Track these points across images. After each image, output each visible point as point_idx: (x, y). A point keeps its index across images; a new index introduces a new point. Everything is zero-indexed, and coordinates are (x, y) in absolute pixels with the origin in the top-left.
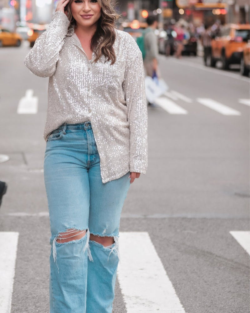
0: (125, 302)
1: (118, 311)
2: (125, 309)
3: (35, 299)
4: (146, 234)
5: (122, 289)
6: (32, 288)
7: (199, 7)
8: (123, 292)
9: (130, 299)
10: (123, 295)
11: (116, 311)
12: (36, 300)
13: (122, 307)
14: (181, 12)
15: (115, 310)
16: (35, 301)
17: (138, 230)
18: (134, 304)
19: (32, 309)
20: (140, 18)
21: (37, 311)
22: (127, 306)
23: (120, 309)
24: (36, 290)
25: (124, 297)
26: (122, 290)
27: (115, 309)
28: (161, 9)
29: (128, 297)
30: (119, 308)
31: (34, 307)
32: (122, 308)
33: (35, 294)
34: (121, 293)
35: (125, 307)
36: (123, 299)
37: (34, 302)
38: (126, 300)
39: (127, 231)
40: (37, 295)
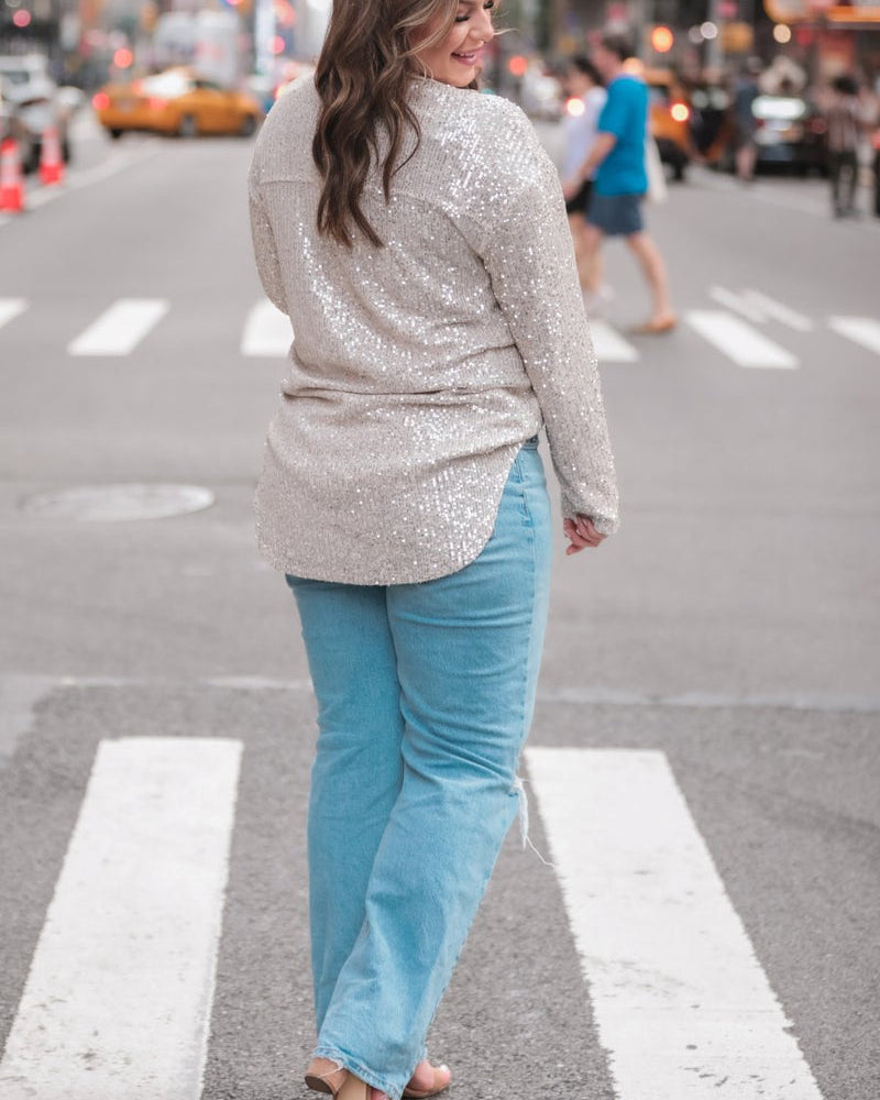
0: (587, 977)
1: (566, 1006)
2: (588, 1002)
3: (292, 961)
4: (658, 758)
5: (577, 937)
6: (284, 924)
7: (841, 18)
8: (580, 946)
9: (605, 971)
10: (582, 956)
11: (558, 1007)
12: (298, 963)
13: (576, 996)
14: (782, 34)
15: (555, 1004)
16: (293, 967)
17: (633, 745)
18: (617, 985)
19: (284, 992)
20: (646, 52)
21: (300, 999)
22: (593, 992)
23: (571, 1001)
24: (298, 932)
25: (584, 963)
26: (577, 941)
27: (557, 1000)
28: (713, 22)
29: (597, 962)
30: (569, 997)
31: (289, 986)
32: (579, 999)
33: (292, 943)
34: (574, 949)
35: (586, 996)
36: (582, 968)
37: (291, 970)
38: (591, 973)
39: (596, 746)
40: (301, 947)
